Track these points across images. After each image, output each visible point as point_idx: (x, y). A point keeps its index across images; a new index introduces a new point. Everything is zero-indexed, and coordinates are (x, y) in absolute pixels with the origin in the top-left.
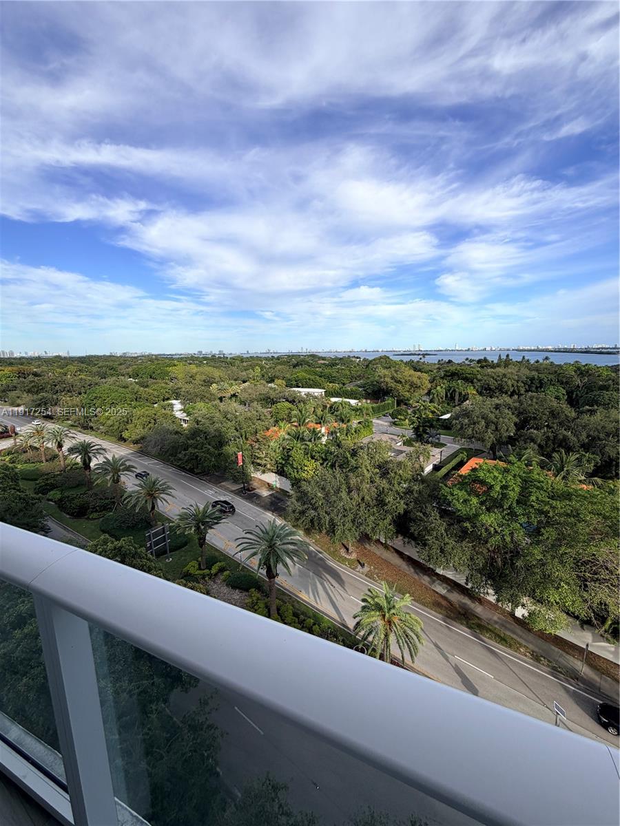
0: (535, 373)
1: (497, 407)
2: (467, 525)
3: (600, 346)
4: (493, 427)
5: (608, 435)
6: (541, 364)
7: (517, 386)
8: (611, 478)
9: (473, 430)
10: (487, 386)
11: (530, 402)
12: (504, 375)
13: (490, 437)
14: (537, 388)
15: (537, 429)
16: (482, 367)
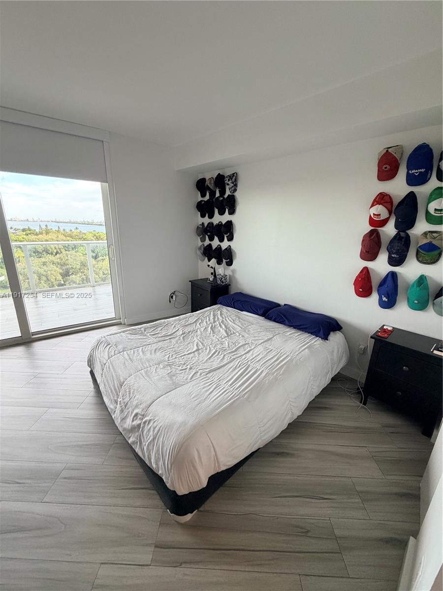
6: (74, 232)
11: (66, 258)
16: (27, 234)
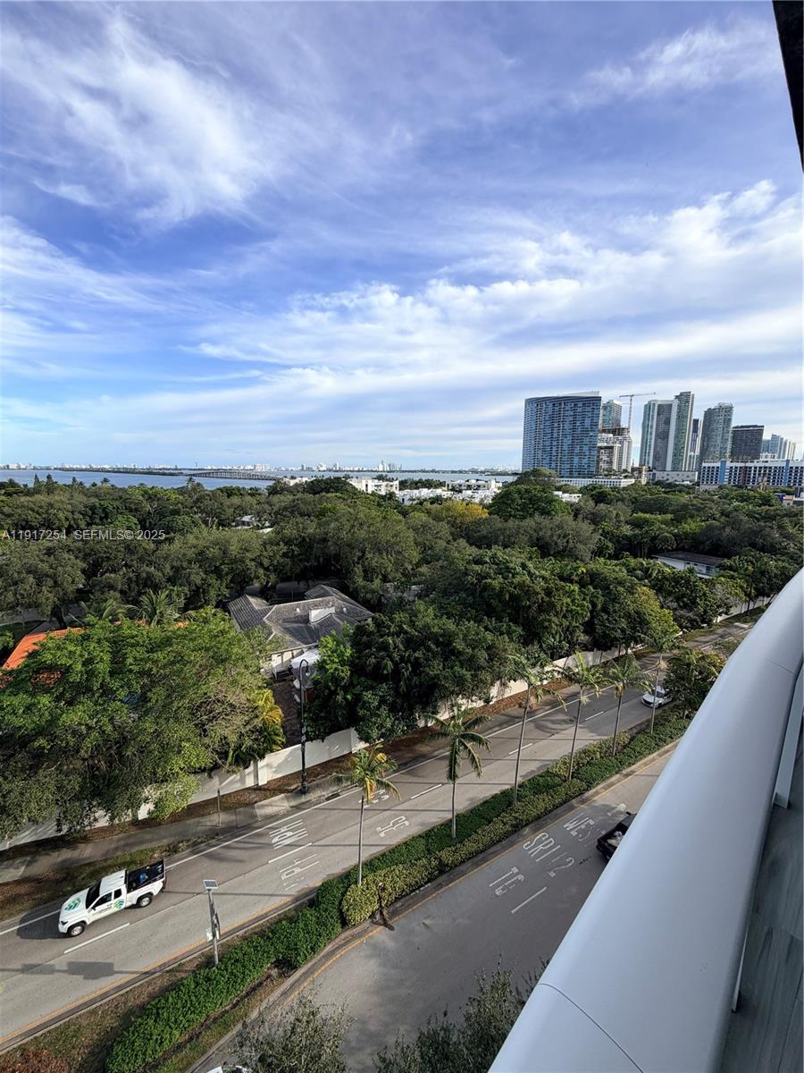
0: (94, 500)
1: (50, 552)
2: (42, 742)
3: (161, 467)
4: (50, 582)
5: (190, 562)
6: (100, 488)
7: (74, 519)
8: (202, 607)
9: (15, 594)
10: (24, 523)
12: (51, 505)
13: (48, 597)
14: (101, 519)
15: (114, 571)
16: (9, 494)
